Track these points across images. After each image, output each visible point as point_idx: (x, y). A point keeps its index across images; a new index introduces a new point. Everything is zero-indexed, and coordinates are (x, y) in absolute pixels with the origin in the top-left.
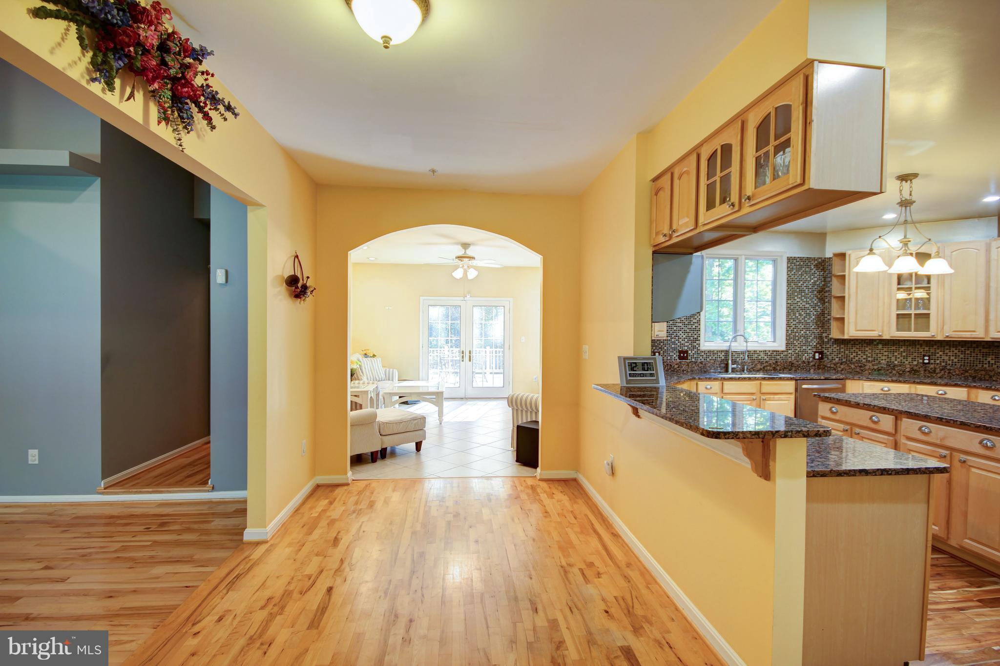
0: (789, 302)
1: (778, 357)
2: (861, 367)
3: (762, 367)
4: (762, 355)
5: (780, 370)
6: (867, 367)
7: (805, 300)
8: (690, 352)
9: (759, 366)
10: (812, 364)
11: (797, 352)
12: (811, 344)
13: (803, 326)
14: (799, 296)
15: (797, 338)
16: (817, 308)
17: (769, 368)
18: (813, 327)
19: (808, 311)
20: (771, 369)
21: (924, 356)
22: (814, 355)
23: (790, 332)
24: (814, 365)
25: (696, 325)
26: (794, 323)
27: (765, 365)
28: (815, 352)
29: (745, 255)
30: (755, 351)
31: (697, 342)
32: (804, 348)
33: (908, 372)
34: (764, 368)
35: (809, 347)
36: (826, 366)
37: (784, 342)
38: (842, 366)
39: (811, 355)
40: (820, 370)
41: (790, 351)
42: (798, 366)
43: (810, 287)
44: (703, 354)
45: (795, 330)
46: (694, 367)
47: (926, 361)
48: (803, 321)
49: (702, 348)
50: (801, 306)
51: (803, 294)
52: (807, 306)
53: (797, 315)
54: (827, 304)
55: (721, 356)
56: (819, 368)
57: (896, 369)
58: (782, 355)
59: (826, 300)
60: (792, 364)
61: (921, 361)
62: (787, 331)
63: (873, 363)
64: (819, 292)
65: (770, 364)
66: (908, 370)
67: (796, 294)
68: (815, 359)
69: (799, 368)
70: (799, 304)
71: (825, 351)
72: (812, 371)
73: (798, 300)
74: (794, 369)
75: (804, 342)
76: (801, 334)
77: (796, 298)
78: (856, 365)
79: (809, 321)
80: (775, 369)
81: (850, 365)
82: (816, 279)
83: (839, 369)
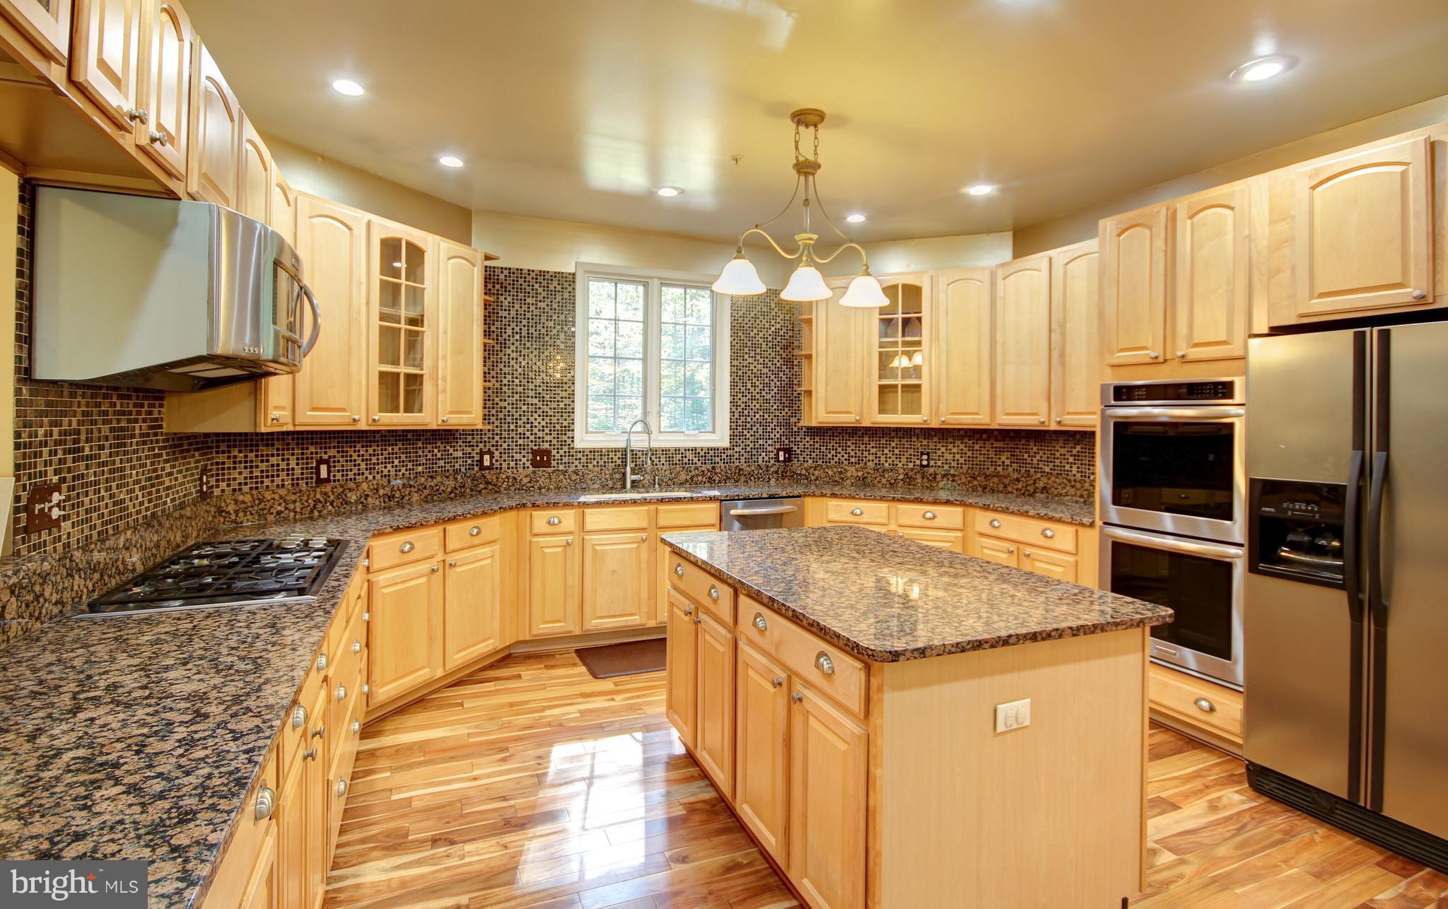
0: (735, 363)
1: (718, 459)
2: (841, 473)
3: (688, 478)
4: (690, 455)
5: (720, 482)
6: (849, 474)
7: (761, 360)
8: (554, 452)
9: (683, 477)
10: (772, 469)
11: (748, 449)
12: (772, 436)
13: (758, 406)
14: (752, 354)
15: (749, 426)
16: (781, 374)
17: (700, 478)
18: (775, 407)
19: (767, 380)
20: (704, 480)
21: (922, 454)
22: (777, 455)
23: (737, 415)
24: (776, 472)
25: (567, 401)
26: (744, 399)
27: (693, 473)
28: (779, 450)
29: (659, 278)
30: (677, 450)
31: (569, 434)
32: (761, 442)
33: (902, 480)
34: (692, 478)
35: (770, 442)
36: (794, 473)
37: (727, 432)
38: (816, 473)
39: (772, 455)
40: (786, 480)
41: (737, 449)
42: (751, 474)
43: (770, 339)
44: (580, 455)
45: (746, 412)
46: (561, 481)
47: (925, 463)
48: (758, 396)
49: (579, 444)
50: (755, 370)
51: (758, 350)
52: (765, 370)
53: (749, 385)
54: (796, 369)
55: (615, 459)
56: (783, 477)
57: (886, 476)
58: (724, 456)
59: (796, 362)
60: (740, 470)
61: (918, 462)
62: (732, 413)
63: (857, 466)
64: (785, 348)
65: (703, 471)
66: (901, 477)
67: (746, 350)
68: (779, 461)
69: (752, 478)
70: (752, 367)
71: (795, 448)
72: (773, 481)
73: (750, 360)
74: (743, 479)
75: (760, 432)
76: (755, 419)
77: (746, 356)
78: (835, 469)
79: (769, 397)
80: (711, 480)
81: (827, 470)
82: (778, 326)
83: (813, 478)
